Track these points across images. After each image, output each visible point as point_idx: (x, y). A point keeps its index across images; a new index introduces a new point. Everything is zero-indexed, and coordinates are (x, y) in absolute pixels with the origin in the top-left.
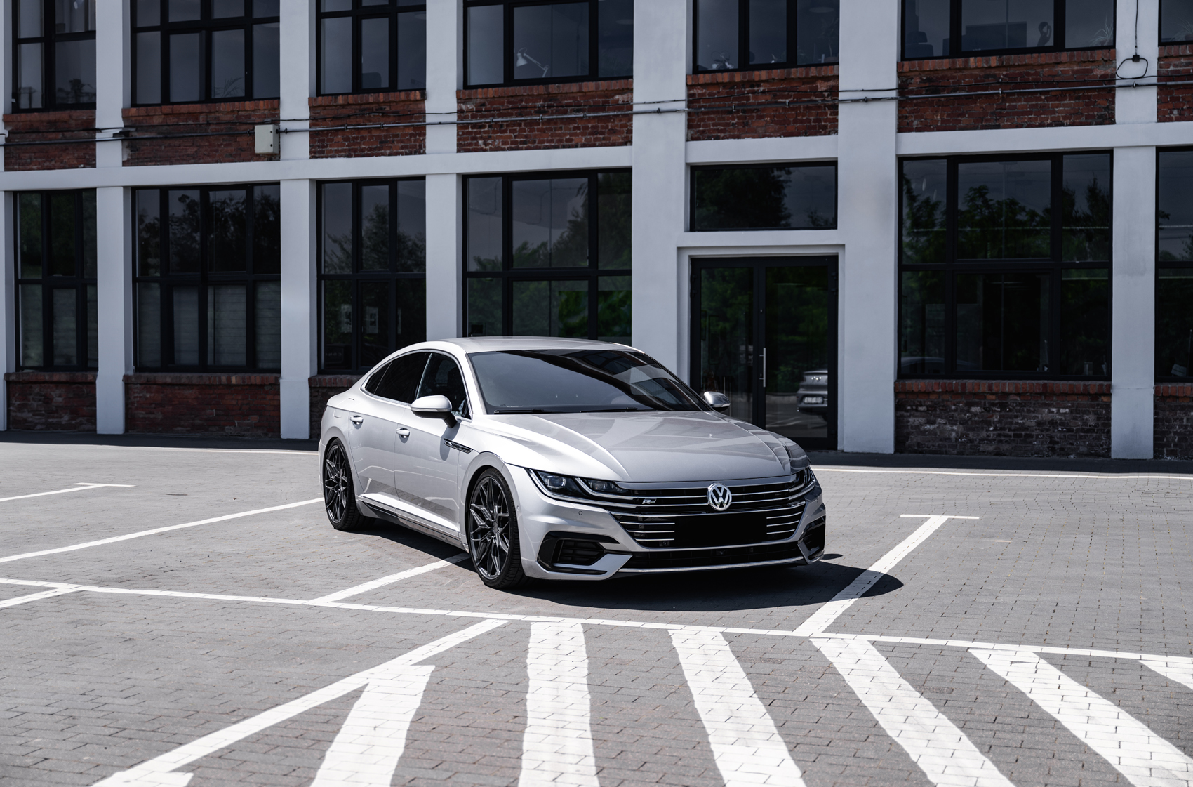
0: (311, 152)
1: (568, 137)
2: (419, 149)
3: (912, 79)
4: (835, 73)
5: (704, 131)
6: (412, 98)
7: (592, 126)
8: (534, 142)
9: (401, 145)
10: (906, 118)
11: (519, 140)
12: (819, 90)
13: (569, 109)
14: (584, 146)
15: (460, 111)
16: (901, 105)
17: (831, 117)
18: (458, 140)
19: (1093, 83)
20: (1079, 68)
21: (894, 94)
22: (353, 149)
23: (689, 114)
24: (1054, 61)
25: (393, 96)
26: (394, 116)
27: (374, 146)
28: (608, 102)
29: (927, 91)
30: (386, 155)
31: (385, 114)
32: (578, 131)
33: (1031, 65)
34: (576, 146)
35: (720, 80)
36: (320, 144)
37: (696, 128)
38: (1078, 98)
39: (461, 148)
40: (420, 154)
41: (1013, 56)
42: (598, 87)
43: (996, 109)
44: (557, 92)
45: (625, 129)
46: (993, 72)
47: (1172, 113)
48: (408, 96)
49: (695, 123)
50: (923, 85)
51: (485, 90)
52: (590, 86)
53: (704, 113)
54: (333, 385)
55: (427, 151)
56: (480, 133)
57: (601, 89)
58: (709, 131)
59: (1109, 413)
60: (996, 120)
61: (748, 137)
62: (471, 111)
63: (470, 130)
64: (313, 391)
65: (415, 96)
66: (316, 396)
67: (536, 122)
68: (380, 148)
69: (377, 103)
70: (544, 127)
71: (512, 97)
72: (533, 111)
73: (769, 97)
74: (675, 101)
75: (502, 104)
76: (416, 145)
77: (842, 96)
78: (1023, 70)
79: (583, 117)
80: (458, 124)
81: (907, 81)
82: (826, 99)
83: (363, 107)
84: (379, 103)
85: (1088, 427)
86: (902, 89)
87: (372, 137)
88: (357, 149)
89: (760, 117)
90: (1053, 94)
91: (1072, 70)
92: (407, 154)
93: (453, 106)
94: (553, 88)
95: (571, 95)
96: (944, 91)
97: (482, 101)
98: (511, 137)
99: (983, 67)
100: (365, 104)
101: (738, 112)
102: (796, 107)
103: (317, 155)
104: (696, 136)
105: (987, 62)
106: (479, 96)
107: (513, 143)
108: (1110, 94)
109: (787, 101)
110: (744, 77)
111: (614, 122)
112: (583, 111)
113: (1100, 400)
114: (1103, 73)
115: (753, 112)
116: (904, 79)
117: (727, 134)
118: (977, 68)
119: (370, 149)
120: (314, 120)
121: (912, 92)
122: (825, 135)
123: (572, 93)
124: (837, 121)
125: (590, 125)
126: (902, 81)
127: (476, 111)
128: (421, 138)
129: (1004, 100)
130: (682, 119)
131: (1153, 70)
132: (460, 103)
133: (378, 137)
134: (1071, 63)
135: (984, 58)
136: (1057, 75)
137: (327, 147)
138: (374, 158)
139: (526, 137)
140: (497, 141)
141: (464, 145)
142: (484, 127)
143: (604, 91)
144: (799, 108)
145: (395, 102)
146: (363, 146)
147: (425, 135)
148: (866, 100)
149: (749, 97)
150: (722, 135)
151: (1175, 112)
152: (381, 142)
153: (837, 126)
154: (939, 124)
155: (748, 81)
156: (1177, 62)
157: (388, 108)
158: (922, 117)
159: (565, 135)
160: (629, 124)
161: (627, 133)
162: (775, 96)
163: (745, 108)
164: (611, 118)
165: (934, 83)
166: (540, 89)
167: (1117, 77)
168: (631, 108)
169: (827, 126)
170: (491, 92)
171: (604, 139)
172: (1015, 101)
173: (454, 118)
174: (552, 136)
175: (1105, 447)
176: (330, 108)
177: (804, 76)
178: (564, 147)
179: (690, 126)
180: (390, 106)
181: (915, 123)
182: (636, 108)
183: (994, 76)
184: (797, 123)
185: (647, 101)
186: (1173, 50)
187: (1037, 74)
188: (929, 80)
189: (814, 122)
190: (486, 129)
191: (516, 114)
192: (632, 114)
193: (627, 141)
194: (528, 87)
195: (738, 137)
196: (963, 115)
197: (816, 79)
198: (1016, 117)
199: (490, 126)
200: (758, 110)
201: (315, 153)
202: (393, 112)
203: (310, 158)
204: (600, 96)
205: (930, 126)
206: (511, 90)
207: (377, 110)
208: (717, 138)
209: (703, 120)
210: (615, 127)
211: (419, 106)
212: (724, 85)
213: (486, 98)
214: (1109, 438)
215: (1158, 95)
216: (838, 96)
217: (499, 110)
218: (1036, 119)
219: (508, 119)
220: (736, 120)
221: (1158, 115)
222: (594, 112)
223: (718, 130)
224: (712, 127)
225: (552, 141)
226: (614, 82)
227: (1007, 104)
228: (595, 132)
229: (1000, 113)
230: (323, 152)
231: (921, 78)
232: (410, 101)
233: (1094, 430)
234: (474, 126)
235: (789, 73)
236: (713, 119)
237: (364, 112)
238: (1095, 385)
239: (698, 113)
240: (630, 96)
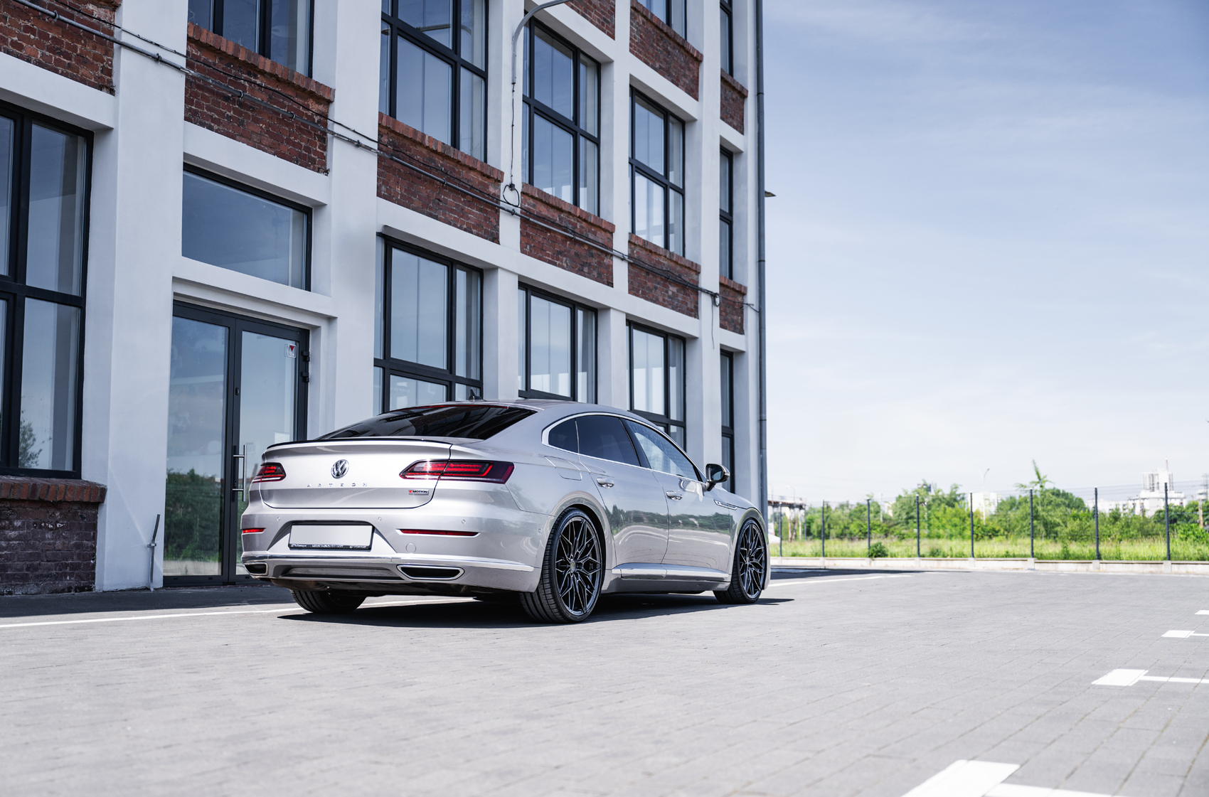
1: (16, 39)
4: (331, 97)
5: (196, 112)
7: (53, 37)
12: (310, 111)
14: (39, 64)
17: (319, 150)
19: (489, 198)
20: (481, 180)
21: (376, 147)
23: (187, 79)
24: (472, 166)
28: (78, 8)
32: (32, 37)
34: (30, 61)
35: (224, 48)
38: (481, 209)
43: (435, 198)
45: (100, 65)
46: (435, 157)
53: (200, 86)
58: (202, 114)
60: (435, 210)
61: (244, 142)
74: (175, 52)
77: (332, 128)
81: (384, 137)
82: (317, 125)
86: (380, 143)
89: (256, 121)
90: (468, 198)
91: (478, 180)
101: (234, 101)
104: (192, 116)
105: (436, 145)
108: (497, 213)
110: (249, 57)
114: (494, 191)
115: (249, 110)
116: (381, 134)
118: (428, 147)
122: (313, 170)
124: (327, 158)
130: (180, 83)
131: (519, 202)
134: (479, 172)
144: (293, 125)
148: (357, 144)
150: (216, 127)
151: (528, 246)
153: (327, 165)
154: (399, 197)
155: (250, 65)
158: (387, 184)
159: (11, 33)
160: (107, 57)
161: (104, 72)
163: (241, 100)
164: (82, 38)
167: (501, 199)
168: (112, 32)
169: (317, 160)
171: (66, 66)
172: (446, 194)
177: (304, 86)
179: (187, 98)
181: (383, 188)
182: (120, 37)
184: (290, 145)
185: (141, 36)
186: (530, 189)
189: (304, 150)
192: (114, 43)
193: (107, 85)
195: (233, 137)
196: (415, 194)
197: (310, 96)
198: (446, 212)
200: (253, 109)
205: (392, 196)
208: (210, 128)
209: (197, 95)
210: (86, 54)
212: (222, 57)
215: (521, 226)
216: (328, 125)
218: (457, 220)
220: (232, 113)
221: (520, 245)
223: (212, 117)
224: (205, 110)
227: (442, 196)
228: (57, 48)
229: (438, 204)
235: (292, 76)
236: (208, 100)
239: (193, 83)
240: (108, 14)
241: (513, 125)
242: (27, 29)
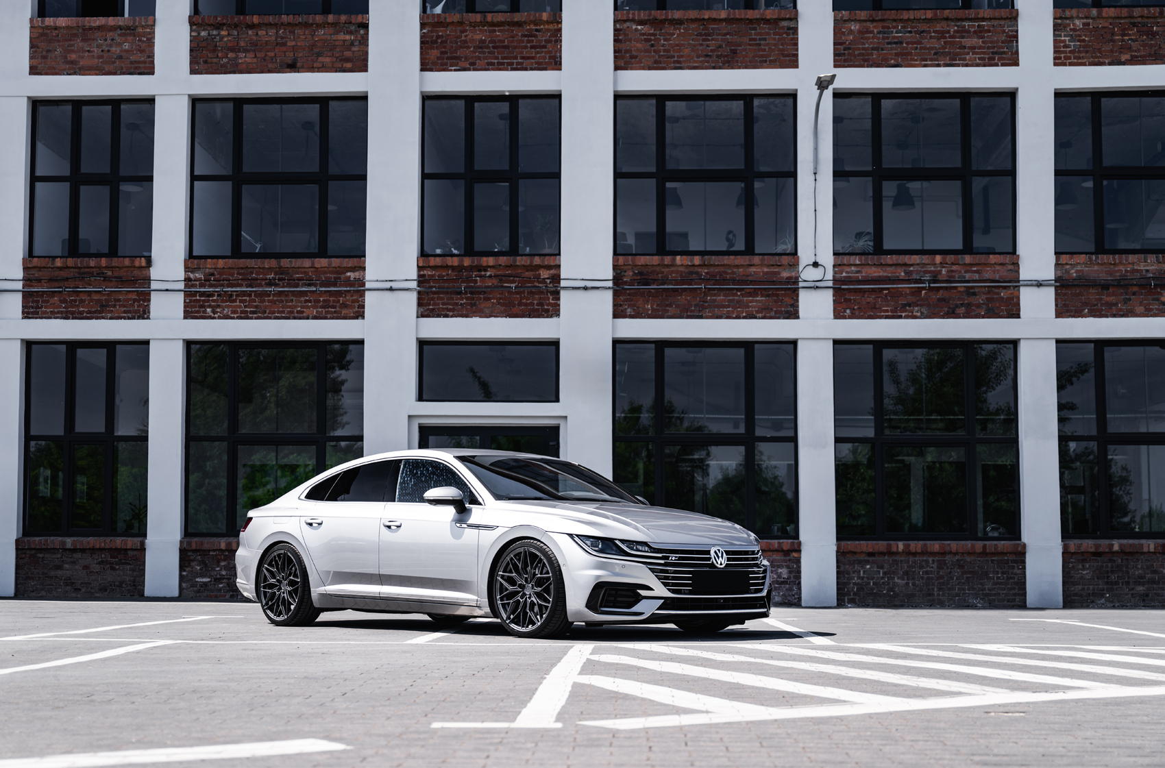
0: (23, 313)
1: (299, 309)
2: (144, 314)
3: (625, 272)
4: (557, 262)
5: (433, 309)
6: (137, 263)
7: (324, 300)
8: (265, 312)
9: (123, 309)
10: (621, 305)
11: (249, 310)
12: (542, 277)
13: (301, 283)
14: (315, 318)
15: (187, 280)
16: (616, 294)
17: (554, 302)
18: (185, 307)
19: (781, 283)
20: (768, 270)
21: (610, 284)
22: (70, 311)
23: (419, 293)
24: (748, 263)
25: (115, 262)
26: (117, 281)
27: (94, 310)
28: (340, 278)
29: (638, 283)
30: (107, 319)
31: (106, 279)
32: (310, 304)
33: (729, 265)
34: (308, 318)
35: (450, 264)
36: (35, 305)
37: (426, 306)
38: (768, 296)
39: (188, 315)
40: (144, 318)
41: (713, 257)
42: (330, 264)
43: (699, 302)
44: (289, 266)
45: (356, 305)
46: (696, 269)
47: (845, 312)
48: (133, 262)
49: (425, 301)
50: (636, 278)
51: (215, 260)
52: (322, 262)
53: (434, 293)
54: (44, 547)
55: (151, 317)
56: (208, 301)
57: (333, 265)
58: (438, 309)
59: (799, 567)
60: (700, 311)
61: (476, 316)
62: (200, 280)
63: (198, 298)
64: (19, 552)
65: (140, 262)
66: (23, 558)
67: (268, 294)
68: (100, 312)
69: (98, 268)
70: (275, 298)
71: (242, 268)
72: (264, 283)
73: (495, 282)
74: (407, 280)
75: (232, 275)
76: (140, 310)
77: (563, 284)
78: (722, 269)
79: (316, 291)
80: (185, 291)
81: (621, 273)
82: (548, 285)
83: (82, 270)
84: (100, 268)
85: (782, 580)
86: (617, 279)
87: (91, 300)
88: (75, 311)
89: (489, 299)
90: (748, 291)
91: (763, 272)
92: (129, 318)
93: (181, 274)
94: (285, 262)
95: (303, 270)
96: (653, 284)
97: (211, 271)
98: (240, 307)
99: (688, 265)
100: (85, 268)
101: (466, 293)
102: (521, 292)
103: (30, 316)
104: (426, 313)
105: (691, 261)
106: (208, 266)
107: (242, 312)
108: (795, 293)
109: (514, 285)
110: (473, 262)
111: (345, 297)
112: (315, 285)
113: (792, 556)
114: (788, 275)
115: (481, 294)
116: (619, 272)
117: (455, 313)
118: (682, 265)
119: (89, 312)
120: (27, 280)
121: (625, 283)
122: (547, 317)
123: (304, 268)
124: (559, 305)
125: (321, 299)
126: (617, 274)
127: (204, 280)
128: (146, 304)
129: (706, 295)
130: (413, 298)
131: (830, 275)
132: (188, 272)
133: (99, 301)
134: (762, 265)
135: (689, 257)
136: (750, 275)
137: (42, 307)
138: (94, 321)
139: (256, 307)
140: (226, 309)
141: (192, 312)
142: (213, 296)
143: (336, 268)
144: (524, 292)
145: (118, 267)
146: (82, 309)
147: (149, 300)
148: (585, 288)
149: (477, 280)
150: (451, 314)
151: (848, 311)
152: (102, 306)
153: (559, 310)
154: (650, 312)
155: (476, 266)
156: (849, 270)
157: (109, 273)
158: (634, 305)
159: (296, 307)
160: (360, 299)
161: (358, 308)
162: (501, 281)
163: (473, 290)
164: (343, 293)
165: (644, 277)
166: (273, 263)
167: (800, 280)
168: (364, 285)
169: (550, 309)
170: (221, 263)
171: (335, 312)
172: (715, 295)
173: (181, 286)
174: (283, 307)
175: (796, 596)
176: (46, 270)
177: (528, 263)
178: (295, 318)
179: (420, 304)
180: (112, 271)
181: (629, 310)
182: (368, 285)
183: (697, 273)
184: (521, 306)
185: (379, 279)
186: (846, 259)
187: (733, 273)
188: (641, 273)
189: (537, 305)
190: (215, 298)
191: (246, 285)
192: (364, 291)
193: (360, 315)
194: (259, 260)
195: (467, 316)
196: (670, 305)
197: (539, 267)
198: (716, 309)
199: (218, 296)
200: (485, 293)
201: (28, 313)
202: (116, 277)
203: (23, 318)
204: (332, 273)
205: (642, 313)
206: (242, 262)
207: (97, 274)
208: (446, 316)
209: (433, 299)
210: (346, 301)
211: (144, 272)
212: (453, 268)
213: (215, 269)
214: (800, 588)
215: (834, 296)
216: (559, 283)
217: (229, 280)
218: (733, 312)
219: (238, 289)
220: (464, 301)
221: (834, 313)
222: (325, 287)
223: (447, 308)
224: (441, 306)
225: (283, 312)
226: (347, 260)
227: (709, 298)
228: (326, 305)
229: (703, 305)
230: (38, 313)
231: (633, 272)
232: (135, 267)
233: (787, 582)
234: (202, 294)
235: (515, 261)
236: (443, 299)
237: (84, 275)
238: (787, 543)
239: (428, 293)
240: (362, 274)
241: (815, 210)
242: (306, 301)
